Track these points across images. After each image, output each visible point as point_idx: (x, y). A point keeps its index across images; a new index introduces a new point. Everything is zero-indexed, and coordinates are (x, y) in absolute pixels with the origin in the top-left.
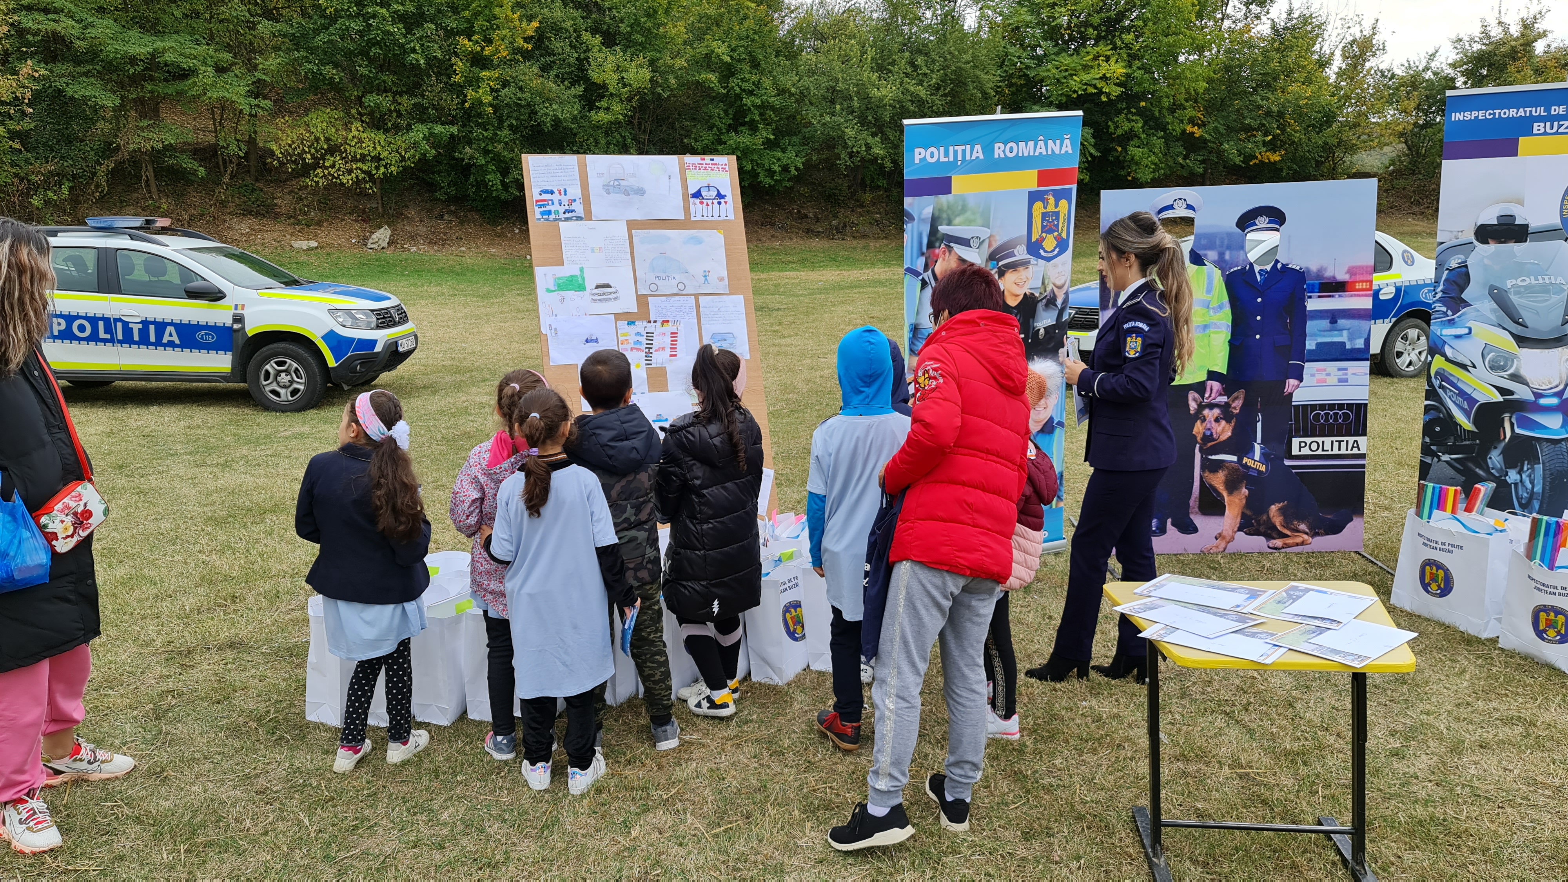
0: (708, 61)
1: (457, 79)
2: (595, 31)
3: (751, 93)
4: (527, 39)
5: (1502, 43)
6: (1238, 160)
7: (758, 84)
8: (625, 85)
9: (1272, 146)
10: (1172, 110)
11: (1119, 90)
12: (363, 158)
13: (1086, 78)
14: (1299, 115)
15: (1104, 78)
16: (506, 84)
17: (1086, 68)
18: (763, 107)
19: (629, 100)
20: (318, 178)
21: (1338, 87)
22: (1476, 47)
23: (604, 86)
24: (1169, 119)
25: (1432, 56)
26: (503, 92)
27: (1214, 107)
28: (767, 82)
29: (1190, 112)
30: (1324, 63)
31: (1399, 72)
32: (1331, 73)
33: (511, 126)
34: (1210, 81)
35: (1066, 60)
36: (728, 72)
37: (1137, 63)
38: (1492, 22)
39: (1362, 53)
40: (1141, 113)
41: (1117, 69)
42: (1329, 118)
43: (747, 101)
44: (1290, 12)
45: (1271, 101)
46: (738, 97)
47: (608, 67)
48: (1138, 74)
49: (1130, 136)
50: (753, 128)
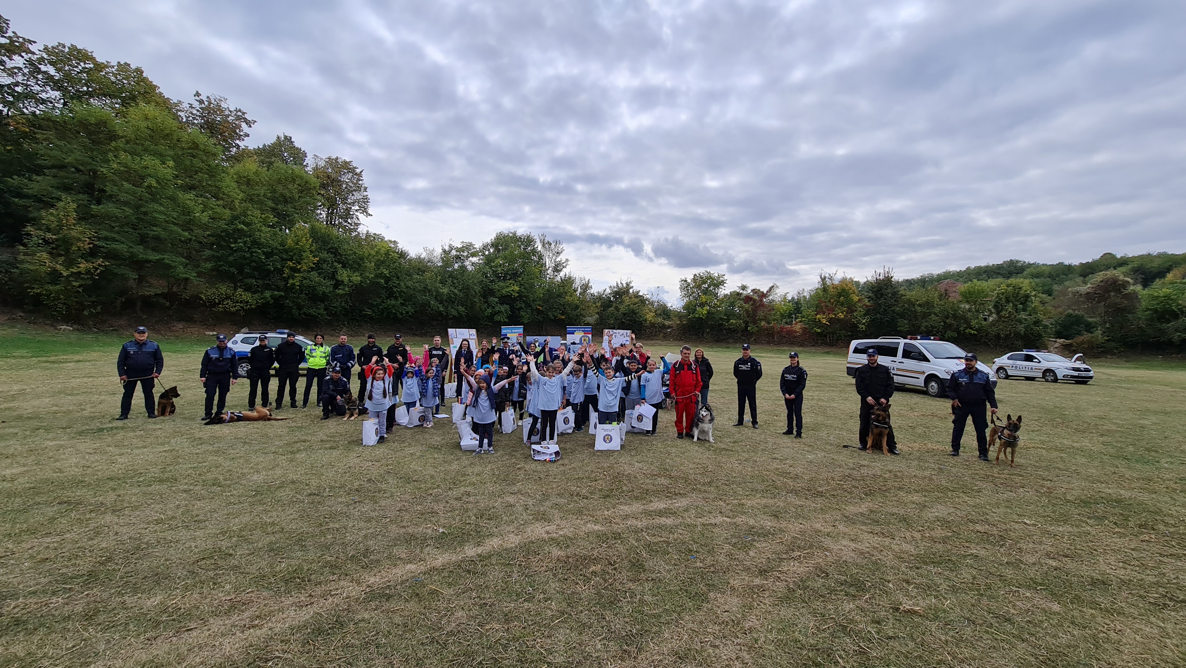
0: (381, 275)
1: (285, 275)
2: (339, 262)
3: (396, 287)
4: (314, 264)
5: (621, 289)
6: (553, 318)
7: (399, 284)
8: (350, 282)
9: (562, 314)
10: (533, 301)
11: (517, 295)
12: (241, 302)
13: (507, 290)
14: (569, 305)
15: (513, 290)
16: (305, 279)
17: (507, 287)
18: (400, 292)
19: (351, 287)
20: (220, 308)
21: (579, 298)
22: (616, 289)
23: (343, 281)
24: (532, 304)
25: (605, 291)
26: (304, 282)
27: (546, 301)
28: (402, 284)
29: (538, 302)
30: (575, 291)
31: (596, 294)
32: (578, 293)
33: (306, 294)
34: (543, 294)
35: (501, 284)
36: (387, 280)
37: (522, 287)
38: (619, 283)
39: (586, 289)
40: (524, 301)
41: (517, 288)
42: (577, 307)
43: (395, 290)
44: (565, 275)
45: (562, 301)
46: (391, 288)
47: (345, 275)
48: (523, 290)
49: (521, 308)
50: (396, 298)
